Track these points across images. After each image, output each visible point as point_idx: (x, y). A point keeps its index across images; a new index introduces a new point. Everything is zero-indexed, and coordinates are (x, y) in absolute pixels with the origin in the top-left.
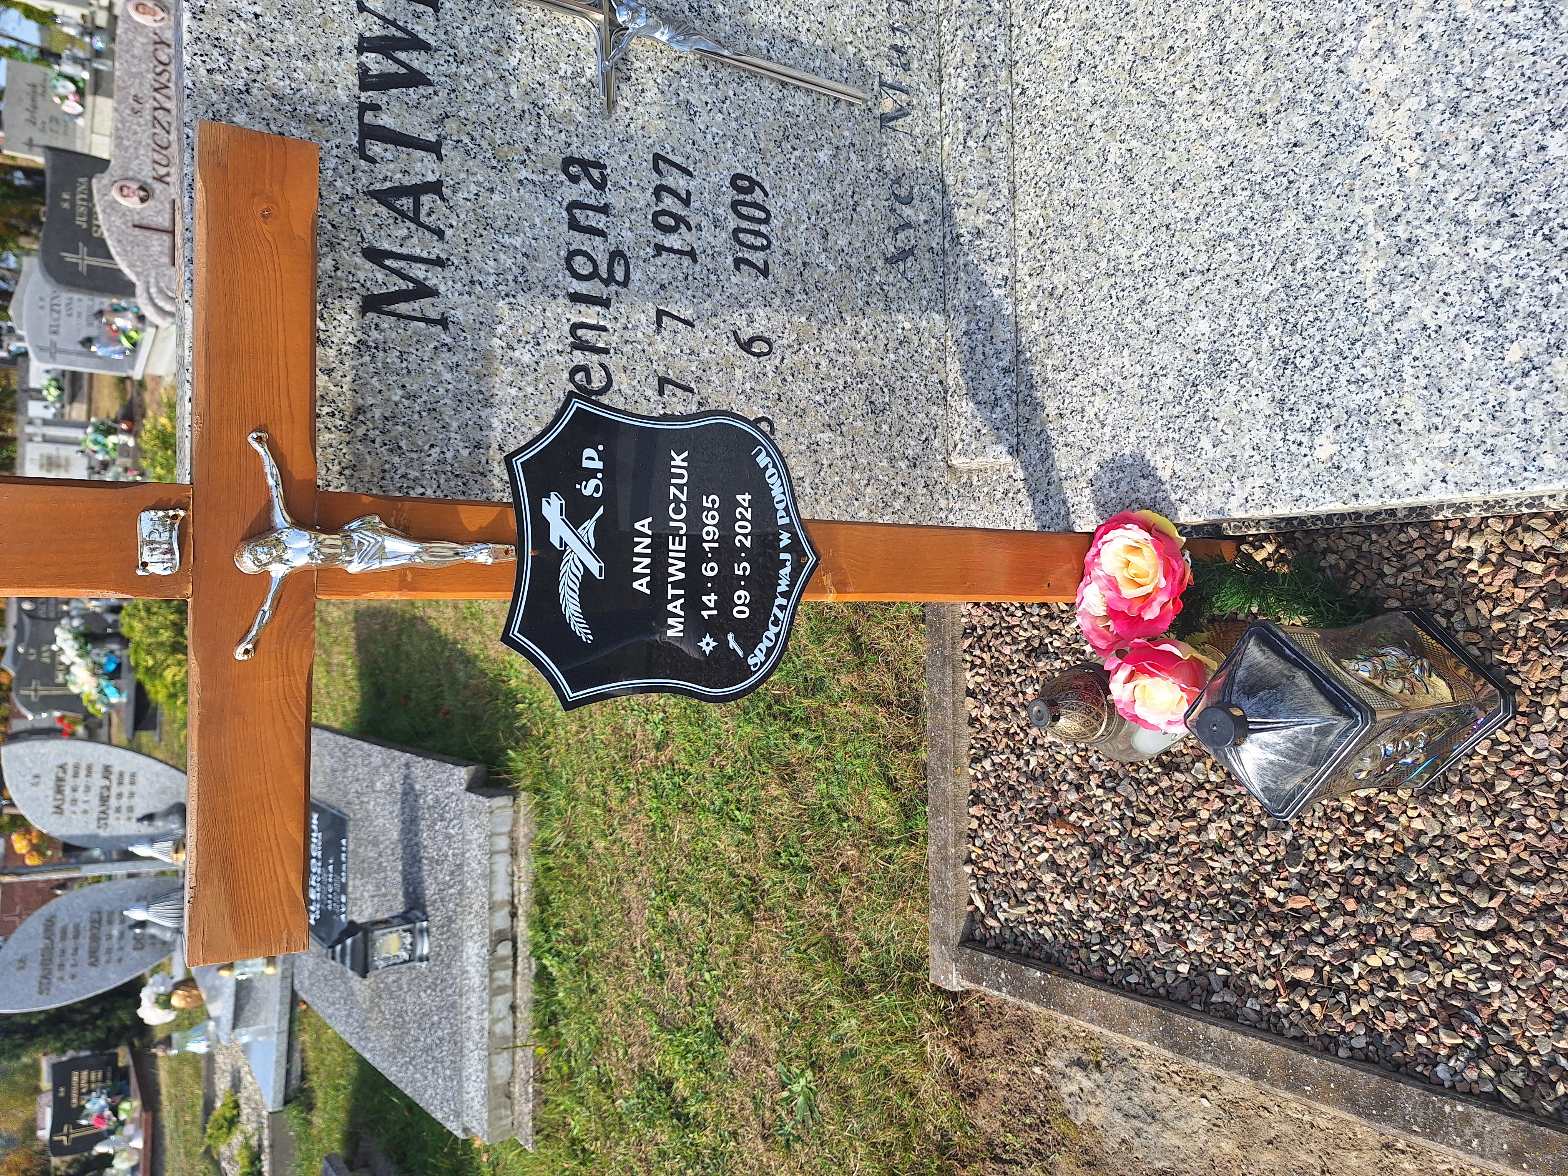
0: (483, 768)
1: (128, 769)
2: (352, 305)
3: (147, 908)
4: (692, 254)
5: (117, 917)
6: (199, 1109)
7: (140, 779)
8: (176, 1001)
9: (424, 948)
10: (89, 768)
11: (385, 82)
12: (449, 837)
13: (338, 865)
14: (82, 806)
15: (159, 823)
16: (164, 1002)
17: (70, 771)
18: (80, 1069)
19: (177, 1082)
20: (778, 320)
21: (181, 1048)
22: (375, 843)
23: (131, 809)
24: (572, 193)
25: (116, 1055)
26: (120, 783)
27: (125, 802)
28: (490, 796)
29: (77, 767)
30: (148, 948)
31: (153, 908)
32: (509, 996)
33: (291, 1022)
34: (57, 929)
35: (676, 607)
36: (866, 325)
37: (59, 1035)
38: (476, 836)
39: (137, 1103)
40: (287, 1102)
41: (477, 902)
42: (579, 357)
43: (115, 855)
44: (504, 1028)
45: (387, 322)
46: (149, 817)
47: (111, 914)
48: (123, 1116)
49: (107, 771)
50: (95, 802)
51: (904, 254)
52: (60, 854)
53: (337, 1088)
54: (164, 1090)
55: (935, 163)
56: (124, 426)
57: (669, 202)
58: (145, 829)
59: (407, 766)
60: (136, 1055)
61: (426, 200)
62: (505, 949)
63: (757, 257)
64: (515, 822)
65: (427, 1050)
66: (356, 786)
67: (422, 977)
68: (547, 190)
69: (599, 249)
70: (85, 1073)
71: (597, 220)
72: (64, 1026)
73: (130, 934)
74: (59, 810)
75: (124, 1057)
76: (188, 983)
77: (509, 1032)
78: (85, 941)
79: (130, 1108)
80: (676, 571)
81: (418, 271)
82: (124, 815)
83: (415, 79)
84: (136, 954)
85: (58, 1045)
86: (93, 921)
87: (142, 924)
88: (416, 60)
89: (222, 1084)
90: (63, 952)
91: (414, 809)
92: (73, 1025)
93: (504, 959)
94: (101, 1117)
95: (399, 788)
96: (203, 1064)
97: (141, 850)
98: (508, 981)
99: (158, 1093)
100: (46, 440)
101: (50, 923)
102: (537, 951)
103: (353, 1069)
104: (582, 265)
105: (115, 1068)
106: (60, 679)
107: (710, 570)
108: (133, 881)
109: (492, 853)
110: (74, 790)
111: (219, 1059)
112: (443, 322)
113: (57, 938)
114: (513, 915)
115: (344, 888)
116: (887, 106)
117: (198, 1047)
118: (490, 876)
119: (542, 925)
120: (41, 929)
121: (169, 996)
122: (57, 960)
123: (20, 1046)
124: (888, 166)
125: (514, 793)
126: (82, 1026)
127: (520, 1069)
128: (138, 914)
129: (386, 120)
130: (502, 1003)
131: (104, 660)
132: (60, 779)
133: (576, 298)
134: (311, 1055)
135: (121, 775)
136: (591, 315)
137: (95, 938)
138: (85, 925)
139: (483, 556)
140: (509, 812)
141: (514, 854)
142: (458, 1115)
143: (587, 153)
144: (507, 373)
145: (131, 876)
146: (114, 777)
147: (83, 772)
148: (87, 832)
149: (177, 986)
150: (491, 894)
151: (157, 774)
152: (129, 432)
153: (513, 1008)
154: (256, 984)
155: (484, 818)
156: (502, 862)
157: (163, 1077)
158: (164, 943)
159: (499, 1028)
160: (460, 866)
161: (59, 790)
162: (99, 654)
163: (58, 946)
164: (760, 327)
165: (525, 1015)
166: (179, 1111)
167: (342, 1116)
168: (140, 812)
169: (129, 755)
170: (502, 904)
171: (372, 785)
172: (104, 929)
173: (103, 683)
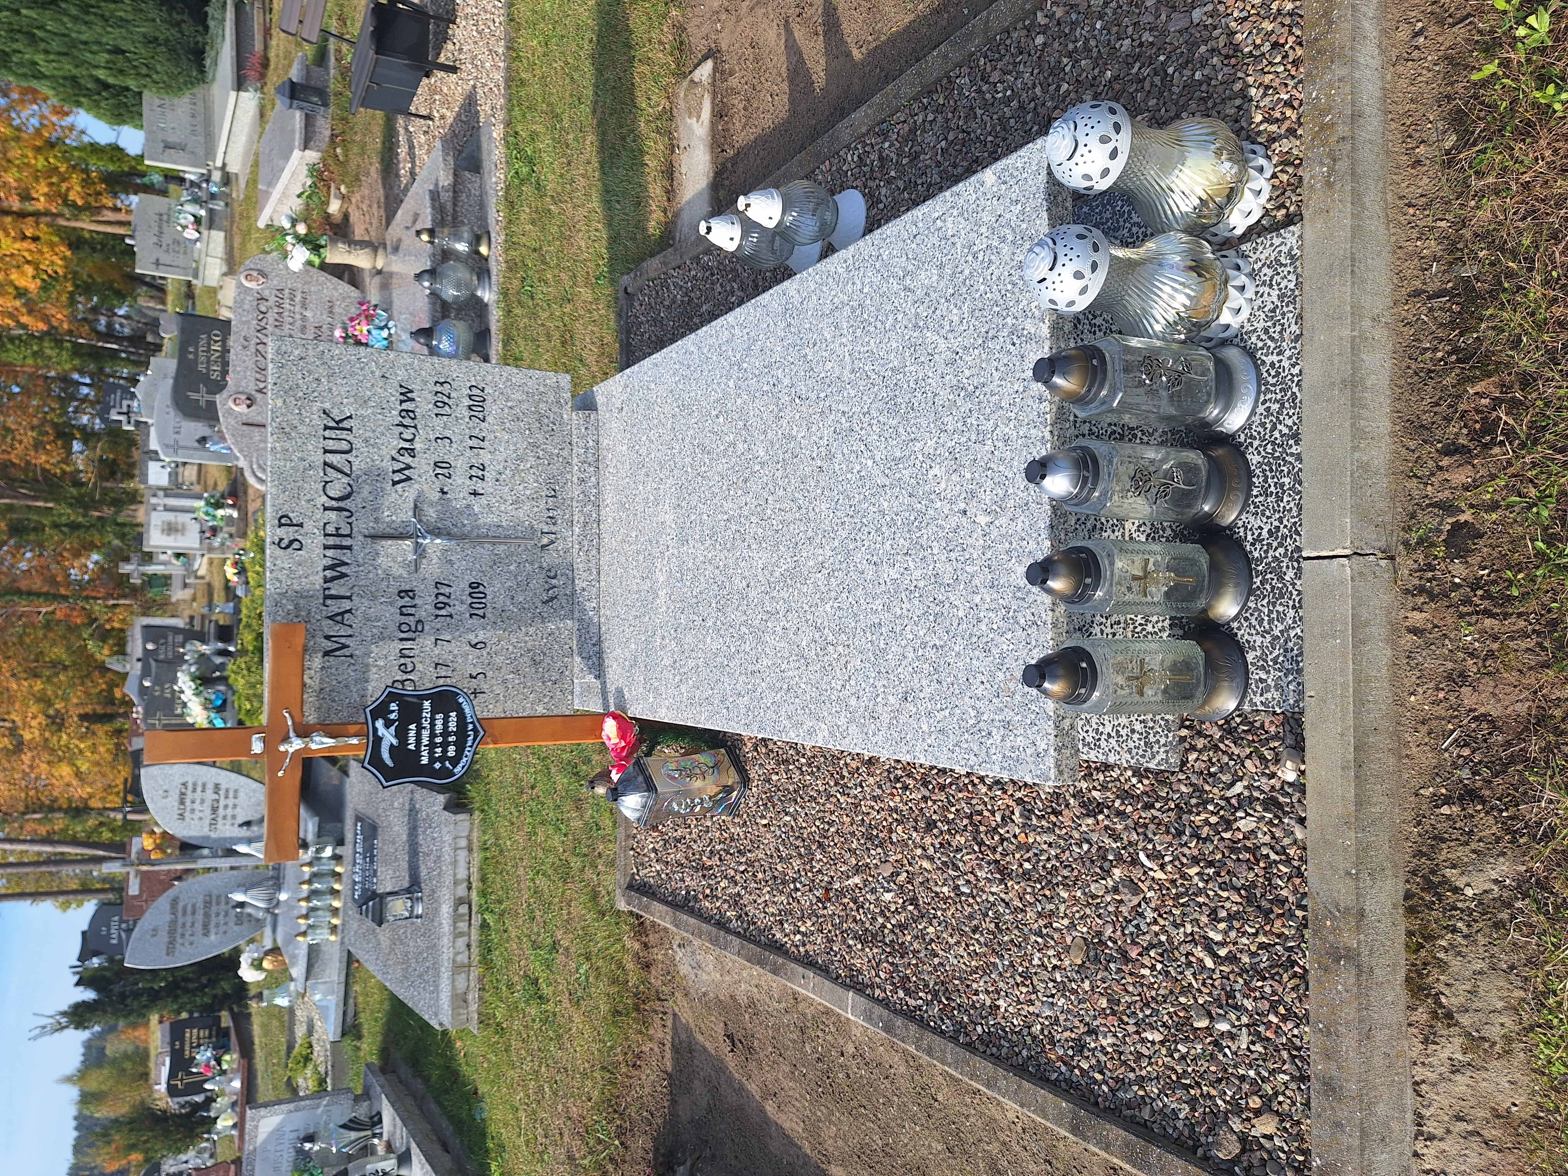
0: (455, 795)
1: (232, 786)
2: (320, 655)
3: (245, 892)
4: (451, 616)
5: (223, 899)
6: (283, 1053)
7: (242, 795)
8: (266, 964)
9: (419, 910)
10: (204, 786)
11: (333, 579)
12: (434, 839)
13: (372, 857)
14: (198, 814)
15: (255, 828)
16: (257, 965)
17: (190, 788)
18: (192, 1028)
19: (266, 1032)
20: (489, 634)
21: (270, 1001)
22: (393, 843)
23: (234, 817)
24: (401, 603)
25: (219, 1017)
26: (226, 797)
27: (229, 812)
28: (455, 813)
29: (195, 785)
30: (246, 925)
31: (250, 893)
32: (466, 938)
33: (347, 975)
34: (180, 907)
35: (425, 753)
36: (531, 630)
37: (176, 998)
38: (448, 838)
39: (235, 1056)
40: (343, 1034)
41: (448, 880)
42: (403, 661)
43: (220, 853)
44: (462, 958)
45: (331, 659)
46: (248, 824)
47: (218, 897)
48: (225, 1066)
49: (217, 787)
50: (208, 812)
51: (552, 599)
52: (177, 852)
53: (376, 1021)
54: (257, 1041)
55: (569, 559)
56: (230, 502)
57: (441, 598)
58: (244, 832)
59: (412, 792)
60: (235, 1017)
61: (346, 616)
62: (463, 909)
63: (480, 612)
64: (471, 831)
65: (420, 976)
66: (383, 805)
67: (418, 929)
68: (391, 604)
69: (411, 620)
70: (195, 1031)
71: (412, 611)
72: (179, 992)
73: (232, 913)
74: (182, 817)
75: (226, 1020)
76: (275, 951)
77: (466, 961)
78: (200, 917)
79: (230, 1060)
80: (425, 741)
81: (343, 640)
82: (229, 822)
83: (343, 575)
84: (237, 928)
85: (175, 1007)
86: (206, 902)
87: (242, 905)
88: (343, 569)
89: (300, 1031)
90: (184, 924)
91: (416, 820)
92: (186, 991)
93: (463, 915)
94: (207, 1066)
95: (407, 807)
96: (286, 1018)
97: (242, 848)
98: (466, 929)
99: (252, 1043)
100: (167, 509)
101: (175, 902)
102: (482, 911)
103: (386, 1006)
104: (404, 628)
105: (219, 1027)
106: (179, 711)
107: (439, 740)
108: (235, 872)
109: (456, 849)
110: (193, 802)
111: (298, 1013)
112: (351, 656)
113: (180, 914)
114: (469, 888)
115: (375, 874)
116: (545, 541)
117: (282, 1001)
118: (455, 863)
119: (483, 894)
120: (168, 907)
121: (261, 961)
122: (180, 931)
123: (146, 1006)
124: (545, 565)
125: (471, 812)
126: (193, 992)
127: (472, 984)
128: (239, 897)
129: (333, 592)
130: (461, 942)
131: (213, 697)
132: (183, 794)
133: (402, 640)
134: (360, 999)
135: (227, 791)
136: (408, 645)
137: (207, 915)
138: (200, 905)
139: (355, 741)
140: (467, 824)
141: (470, 850)
142: (436, 1015)
143: (408, 588)
144: (374, 670)
145: (232, 868)
146: (222, 793)
147: (199, 789)
148: (201, 834)
149: (267, 953)
150: (455, 875)
151: (254, 791)
152: (233, 506)
153: (469, 946)
154: (324, 948)
155: (452, 827)
156: (462, 855)
157: (256, 1029)
158: (258, 920)
159: (459, 958)
160: (439, 857)
161: (182, 802)
162: (210, 693)
163: (180, 920)
164: (480, 639)
165: (475, 950)
166: (269, 1055)
167: (379, 1038)
168: (240, 820)
169: (234, 776)
170: (462, 881)
171: (392, 805)
172: (214, 908)
173: (213, 715)
